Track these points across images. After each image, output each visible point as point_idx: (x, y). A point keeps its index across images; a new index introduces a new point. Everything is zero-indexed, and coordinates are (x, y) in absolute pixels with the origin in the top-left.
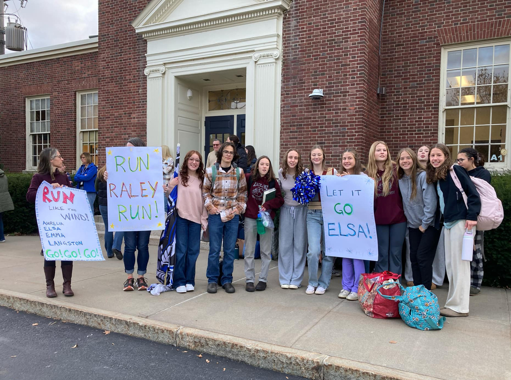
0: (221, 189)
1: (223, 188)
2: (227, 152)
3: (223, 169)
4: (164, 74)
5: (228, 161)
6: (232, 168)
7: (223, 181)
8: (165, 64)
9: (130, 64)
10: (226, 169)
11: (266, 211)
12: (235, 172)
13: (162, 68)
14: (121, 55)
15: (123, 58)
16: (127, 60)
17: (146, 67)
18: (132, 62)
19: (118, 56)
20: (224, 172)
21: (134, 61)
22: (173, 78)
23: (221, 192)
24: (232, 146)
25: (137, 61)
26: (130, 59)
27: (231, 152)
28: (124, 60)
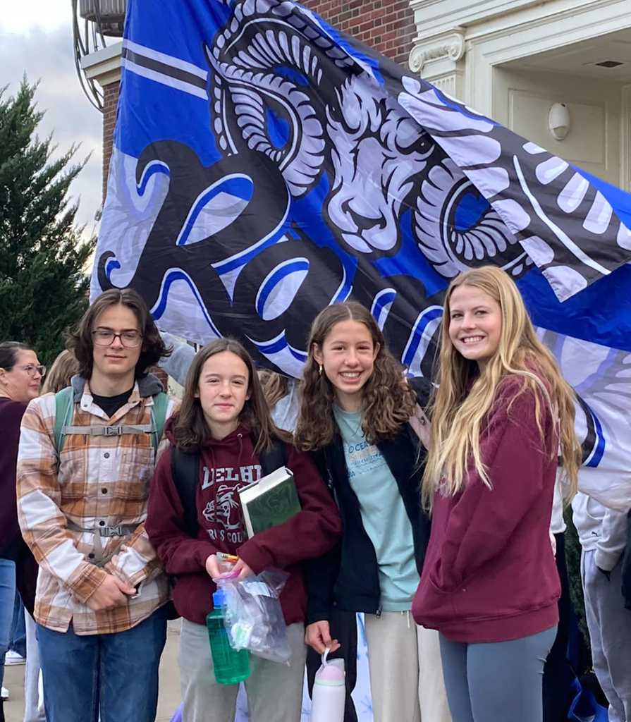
0: (83, 485)
1: (90, 480)
2: (109, 332)
3: (98, 400)
4: (462, 60)
5: (117, 367)
6: (136, 398)
7: (92, 452)
8: (465, 27)
9: (378, 40)
10: (109, 404)
11: (248, 578)
12: (148, 411)
13: (456, 43)
14: (356, 13)
15: (360, 20)
16: (370, 25)
17: (413, 45)
18: (381, 30)
19: (349, 15)
20: (100, 412)
21: (389, 28)
22: (489, 70)
23: (80, 499)
24: (130, 306)
25: (397, 25)
26: (378, 23)
27: (125, 333)
28: (364, 28)
